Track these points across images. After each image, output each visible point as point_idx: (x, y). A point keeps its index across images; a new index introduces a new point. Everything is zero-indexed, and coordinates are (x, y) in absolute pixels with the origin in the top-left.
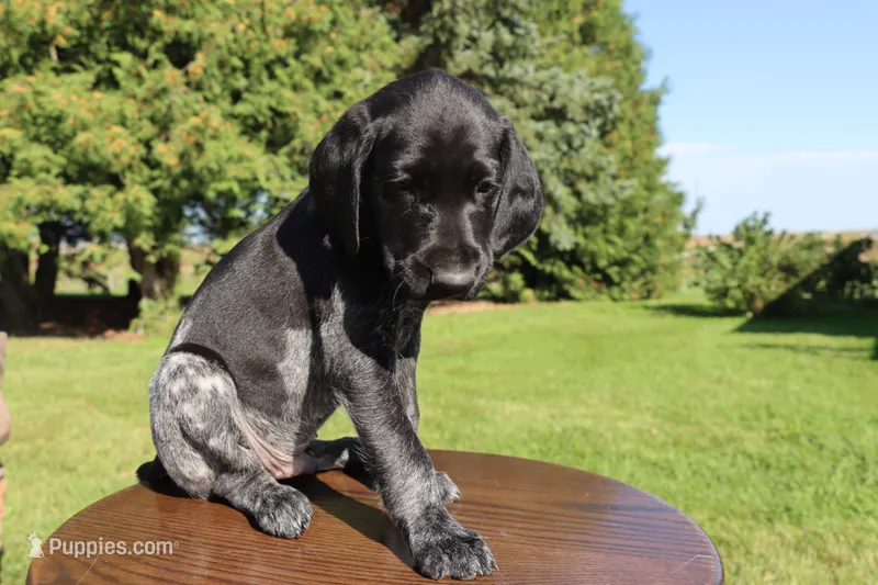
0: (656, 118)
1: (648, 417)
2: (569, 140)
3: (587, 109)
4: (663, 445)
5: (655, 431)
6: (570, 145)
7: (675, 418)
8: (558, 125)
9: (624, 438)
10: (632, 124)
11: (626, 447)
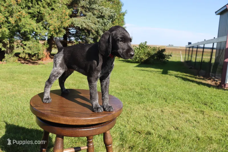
0: (124, 19)
1: (118, 84)
2: (105, 23)
3: (109, 16)
4: (120, 90)
5: (119, 87)
6: (105, 24)
7: (123, 84)
8: (103, 20)
9: (113, 88)
10: (119, 20)
11: (113, 90)
